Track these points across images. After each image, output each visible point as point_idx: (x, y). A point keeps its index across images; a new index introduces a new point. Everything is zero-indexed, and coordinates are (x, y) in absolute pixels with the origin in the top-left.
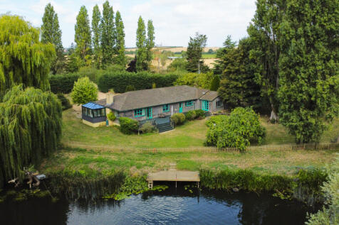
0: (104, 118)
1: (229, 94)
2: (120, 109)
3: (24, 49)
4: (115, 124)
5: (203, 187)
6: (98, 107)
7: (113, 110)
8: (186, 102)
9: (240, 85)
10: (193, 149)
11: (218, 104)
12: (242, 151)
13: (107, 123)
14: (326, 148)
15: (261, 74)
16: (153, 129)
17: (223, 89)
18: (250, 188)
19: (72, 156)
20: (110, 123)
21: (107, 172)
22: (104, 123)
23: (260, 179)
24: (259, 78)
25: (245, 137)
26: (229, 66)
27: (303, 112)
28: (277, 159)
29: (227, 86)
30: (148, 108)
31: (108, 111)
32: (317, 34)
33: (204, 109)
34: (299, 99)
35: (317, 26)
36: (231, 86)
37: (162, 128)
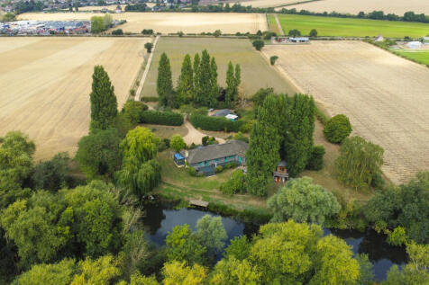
0: (184, 163)
2: (190, 162)
6: (181, 158)
8: (229, 157)
10: (215, 191)
11: (245, 160)
12: (232, 196)
16: (203, 175)
19: (165, 187)
20: (186, 166)
21: (176, 198)
22: (183, 166)
28: (244, 202)
30: (205, 161)
31: (186, 161)
33: (239, 160)
37: (207, 174)
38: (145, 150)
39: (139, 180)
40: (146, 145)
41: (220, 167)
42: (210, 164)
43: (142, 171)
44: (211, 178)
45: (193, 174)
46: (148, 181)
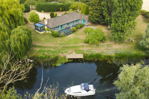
0: (44, 30)
1: (93, 18)
2: (51, 27)
3: (15, 11)
4: (49, 32)
5: (84, 60)
6: (42, 26)
7: (48, 27)
8: (76, 21)
9: (97, 15)
11: (88, 21)
12: (97, 45)
13: (46, 32)
14: (126, 43)
15: (106, 12)
16: (64, 35)
17: (91, 16)
18: (100, 60)
20: (47, 32)
22: (45, 32)
23: (103, 57)
24: (105, 14)
25: (99, 40)
26: (93, 6)
27: (119, 33)
28: (109, 48)
29: (92, 15)
30: (61, 26)
31: (46, 27)
32: (127, 6)
33: (83, 23)
34: (118, 29)
35: (127, 4)
36: (94, 15)
41: (74, 28)
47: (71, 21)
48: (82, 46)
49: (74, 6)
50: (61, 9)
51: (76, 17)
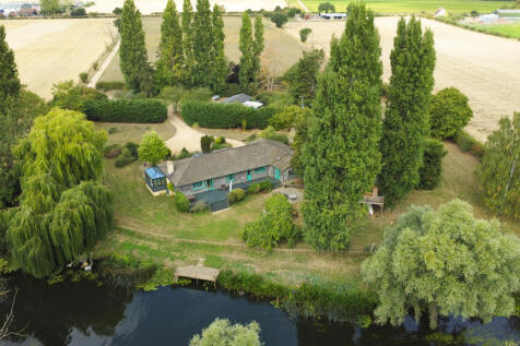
2: (176, 184)
6: (158, 176)
7: (172, 183)
8: (256, 170)
10: (232, 241)
11: (290, 174)
13: (168, 192)
16: (206, 209)
19: (122, 239)
20: (170, 192)
21: (145, 265)
22: (165, 192)
23: (264, 286)
25: (274, 239)
28: (297, 264)
30: (209, 182)
31: (168, 181)
33: (276, 176)
37: (213, 207)
38: (70, 159)
39: (54, 227)
40: (71, 147)
41: (239, 191)
42: (217, 185)
43: (62, 206)
44: (222, 214)
45: (185, 208)
46: (77, 229)
47: (240, 170)
48: (230, 249)
49: (282, 117)
50: (244, 123)
51: (258, 158)
